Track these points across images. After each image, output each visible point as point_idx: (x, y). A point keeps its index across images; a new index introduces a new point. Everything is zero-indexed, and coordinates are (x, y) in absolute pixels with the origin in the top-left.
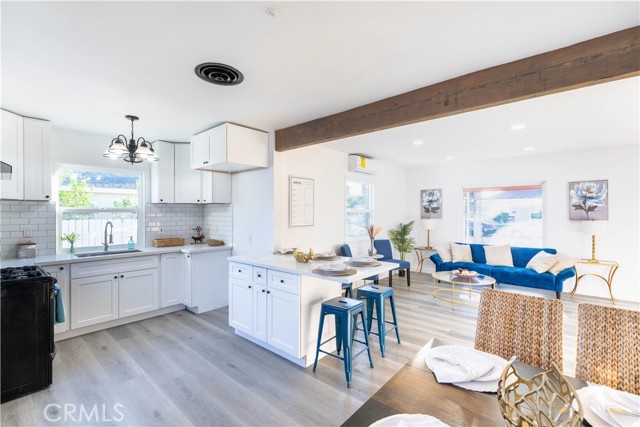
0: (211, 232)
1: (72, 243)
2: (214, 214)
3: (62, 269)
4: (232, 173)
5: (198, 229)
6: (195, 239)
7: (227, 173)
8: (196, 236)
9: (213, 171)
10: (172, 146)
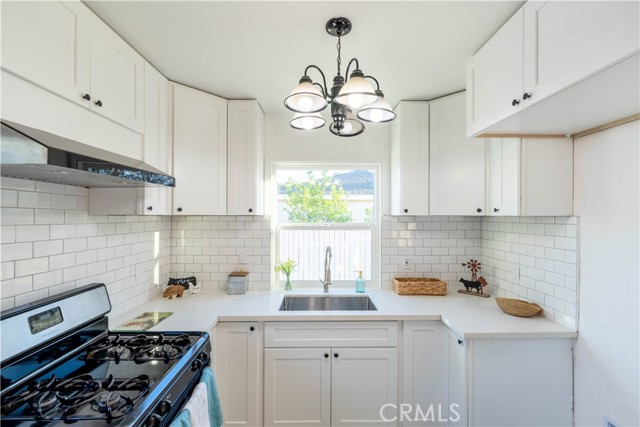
0: (499, 274)
1: (288, 275)
2: (510, 237)
3: (252, 329)
4: (574, 136)
5: (474, 265)
6: (467, 284)
7: (563, 136)
8: (468, 277)
9: (521, 136)
10: (426, 104)
